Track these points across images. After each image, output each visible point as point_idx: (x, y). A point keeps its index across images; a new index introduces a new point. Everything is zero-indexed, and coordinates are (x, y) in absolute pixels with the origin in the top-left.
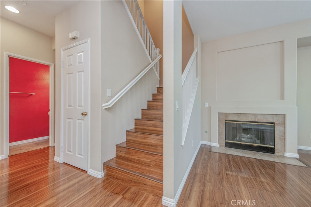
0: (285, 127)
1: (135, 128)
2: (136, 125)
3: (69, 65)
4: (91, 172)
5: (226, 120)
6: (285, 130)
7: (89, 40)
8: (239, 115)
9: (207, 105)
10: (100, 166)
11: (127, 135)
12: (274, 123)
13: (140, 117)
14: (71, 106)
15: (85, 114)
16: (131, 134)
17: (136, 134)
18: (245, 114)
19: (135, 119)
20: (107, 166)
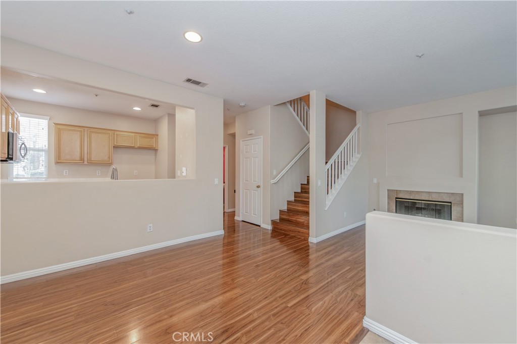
0: (462, 208)
1: (295, 200)
2: (295, 197)
3: (246, 152)
4: (263, 226)
5: (396, 198)
6: (462, 211)
7: (262, 137)
8: (411, 192)
9: (375, 181)
10: (270, 222)
11: (288, 204)
12: (451, 203)
13: (299, 191)
14: (248, 181)
15: (258, 187)
16: (291, 203)
17: (294, 204)
18: (418, 192)
19: (295, 192)
20: (274, 222)
